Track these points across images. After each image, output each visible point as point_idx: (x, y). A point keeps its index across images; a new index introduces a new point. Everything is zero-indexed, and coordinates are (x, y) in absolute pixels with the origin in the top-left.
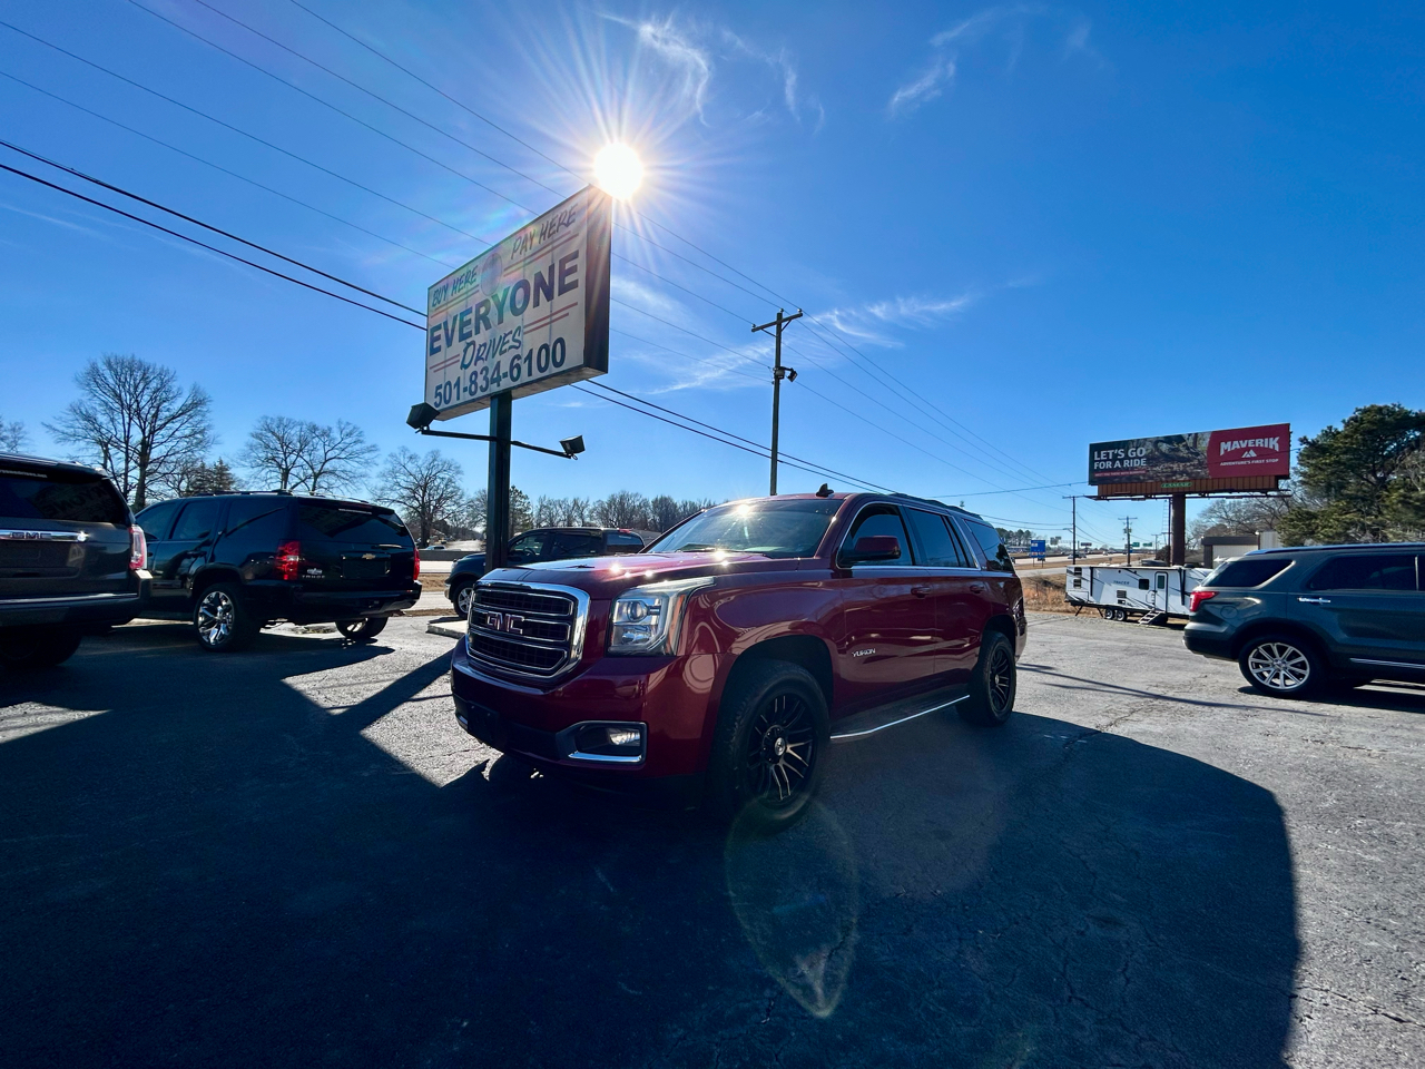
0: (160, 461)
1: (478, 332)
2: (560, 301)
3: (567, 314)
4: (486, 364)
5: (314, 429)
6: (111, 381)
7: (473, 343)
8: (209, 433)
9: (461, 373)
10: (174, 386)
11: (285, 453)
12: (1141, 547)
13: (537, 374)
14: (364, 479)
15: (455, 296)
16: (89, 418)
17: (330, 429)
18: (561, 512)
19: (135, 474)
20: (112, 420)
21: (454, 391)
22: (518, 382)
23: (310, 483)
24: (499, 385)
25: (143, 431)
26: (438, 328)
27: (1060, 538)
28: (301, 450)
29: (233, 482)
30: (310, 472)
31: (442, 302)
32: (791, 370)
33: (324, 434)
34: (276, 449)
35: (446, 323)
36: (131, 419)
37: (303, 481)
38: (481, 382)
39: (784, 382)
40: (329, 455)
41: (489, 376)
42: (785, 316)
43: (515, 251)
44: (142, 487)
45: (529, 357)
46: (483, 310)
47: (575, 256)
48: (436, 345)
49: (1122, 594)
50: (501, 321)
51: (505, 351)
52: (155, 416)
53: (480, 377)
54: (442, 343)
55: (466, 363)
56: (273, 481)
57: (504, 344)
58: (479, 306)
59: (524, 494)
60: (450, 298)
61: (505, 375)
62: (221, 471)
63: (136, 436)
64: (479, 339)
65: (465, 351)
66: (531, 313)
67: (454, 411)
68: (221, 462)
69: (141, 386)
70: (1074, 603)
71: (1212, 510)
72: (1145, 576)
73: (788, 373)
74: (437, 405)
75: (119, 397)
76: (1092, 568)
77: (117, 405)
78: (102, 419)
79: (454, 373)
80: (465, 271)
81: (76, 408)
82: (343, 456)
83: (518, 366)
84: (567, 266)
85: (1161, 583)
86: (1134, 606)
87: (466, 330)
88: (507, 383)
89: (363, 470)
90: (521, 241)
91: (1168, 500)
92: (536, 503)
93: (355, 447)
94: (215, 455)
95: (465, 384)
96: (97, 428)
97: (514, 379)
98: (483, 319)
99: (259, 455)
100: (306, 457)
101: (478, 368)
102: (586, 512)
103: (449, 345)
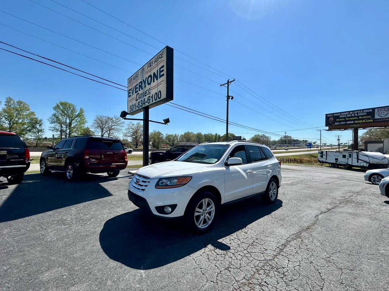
0: (74, 128)
1: (140, 90)
2: (160, 80)
3: (161, 84)
4: (142, 99)
5: (109, 118)
6: (62, 108)
7: (139, 94)
8: (84, 120)
9: (136, 102)
10: (76, 109)
11: (102, 125)
12: (343, 144)
13: (154, 101)
14: (121, 131)
15: (134, 81)
16: (57, 117)
17: (113, 118)
19: (68, 131)
20: (63, 118)
21: (134, 107)
22: (150, 104)
23: (108, 132)
24: (145, 105)
25: (70, 120)
26: (130, 90)
27: (316, 142)
30: (108, 129)
31: (131, 83)
32: (232, 96)
33: (111, 119)
34: (100, 124)
35: (132, 89)
36: (67, 117)
37: (107, 132)
39: (230, 100)
40: (113, 124)
41: (142, 102)
42: (230, 81)
43: (148, 67)
44: (70, 134)
45: (152, 97)
46: (140, 84)
47: (163, 66)
48: (130, 95)
49: (337, 159)
51: (146, 95)
52: (72, 117)
53: (140, 103)
55: (137, 99)
56: (99, 132)
57: (146, 93)
58: (139, 83)
59: (162, 134)
60: (133, 81)
61: (146, 102)
62: (88, 130)
63: (68, 121)
64: (140, 92)
65: (137, 96)
66: (153, 84)
67: (134, 112)
68: (87, 127)
69: (69, 109)
70: (320, 162)
71: (367, 133)
72: (345, 154)
73: (231, 97)
74: (130, 111)
76: (326, 152)
78: (60, 117)
79: (134, 102)
80: (136, 74)
81: (54, 115)
82: (116, 125)
83: (150, 99)
84: (161, 70)
85: (350, 156)
86: (341, 163)
87: (137, 90)
88: (147, 104)
89: (121, 128)
90: (150, 64)
91: (352, 130)
92: (165, 136)
93: (119, 123)
94: (86, 126)
95: (137, 105)
96: (59, 120)
97: (149, 103)
98: (141, 86)
99: (96, 125)
100: (107, 125)
101: (140, 100)
102: (178, 138)
103: (133, 94)
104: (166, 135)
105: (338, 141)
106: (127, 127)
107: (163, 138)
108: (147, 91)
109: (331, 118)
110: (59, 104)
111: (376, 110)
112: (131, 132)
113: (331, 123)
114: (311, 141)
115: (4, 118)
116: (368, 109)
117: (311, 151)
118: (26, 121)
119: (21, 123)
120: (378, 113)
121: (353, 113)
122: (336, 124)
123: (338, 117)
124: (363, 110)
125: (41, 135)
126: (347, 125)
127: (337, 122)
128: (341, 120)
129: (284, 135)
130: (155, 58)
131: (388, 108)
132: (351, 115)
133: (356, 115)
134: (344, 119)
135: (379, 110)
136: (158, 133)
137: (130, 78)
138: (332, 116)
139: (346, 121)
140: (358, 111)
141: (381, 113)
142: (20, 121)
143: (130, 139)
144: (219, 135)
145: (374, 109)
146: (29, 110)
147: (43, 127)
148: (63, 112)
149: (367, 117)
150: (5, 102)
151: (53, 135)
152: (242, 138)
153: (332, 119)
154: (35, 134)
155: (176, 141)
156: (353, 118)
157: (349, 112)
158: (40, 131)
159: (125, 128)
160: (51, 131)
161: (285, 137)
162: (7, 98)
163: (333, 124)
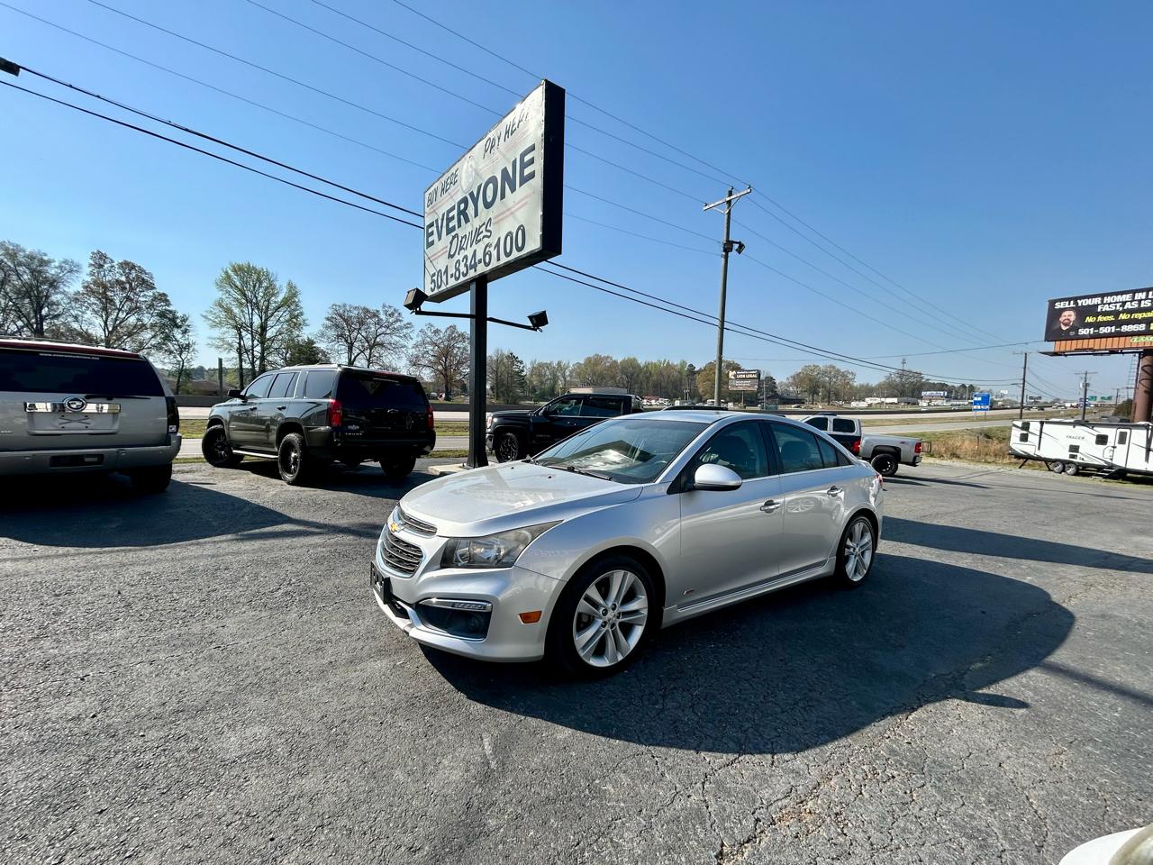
0: (272, 340)
1: (460, 226)
2: (522, 191)
3: (527, 203)
4: (466, 253)
5: (366, 311)
6: (238, 283)
7: (457, 236)
8: (300, 319)
9: (448, 262)
10: (277, 284)
11: (349, 331)
12: (1099, 400)
13: (504, 260)
14: (404, 349)
15: (443, 197)
16: (228, 311)
17: (378, 311)
18: (548, 373)
19: (258, 349)
20: (242, 311)
21: (444, 278)
22: (489, 268)
23: (367, 352)
24: (475, 271)
25: (261, 318)
26: (432, 225)
28: (360, 329)
29: (318, 354)
30: (367, 345)
31: (434, 203)
32: (740, 243)
33: (375, 316)
34: (343, 329)
35: (437, 220)
36: (253, 310)
37: (362, 352)
38: (463, 269)
39: (733, 255)
40: (379, 331)
41: (468, 264)
42: (734, 195)
43: (486, 149)
44: (263, 358)
45: (498, 245)
46: (462, 206)
47: (533, 148)
48: (430, 240)
49: (1074, 449)
50: (476, 215)
51: (480, 240)
52: (267, 307)
53: (462, 264)
54: (435, 237)
55: (452, 253)
56: (342, 352)
57: (479, 235)
58: (459, 203)
59: (519, 359)
60: (440, 199)
61: (480, 261)
62: (311, 342)
63: (257, 321)
64: (460, 232)
65: (451, 243)
66: (500, 206)
67: (445, 295)
68: (309, 339)
69: (257, 286)
70: (1018, 456)
72: (1104, 431)
73: (736, 246)
74: (433, 291)
75: (245, 295)
76: (1042, 423)
77: (244, 301)
78: (236, 310)
79: (443, 263)
81: (220, 304)
82: (388, 332)
83: (490, 253)
84: (527, 158)
85: (1122, 439)
86: (1087, 461)
87: (451, 225)
88: (481, 269)
89: (402, 342)
90: (490, 141)
91: (1137, 355)
92: (529, 366)
93: (396, 325)
94: (305, 334)
95: (452, 271)
96: (233, 317)
97: (487, 265)
98: (463, 213)
99: (332, 333)
100: (364, 334)
101: (460, 257)
102: (568, 373)
103: (440, 238)
104: (533, 363)
105: (1083, 392)
106: (420, 339)
107: (524, 374)
108: (483, 228)
109: (1066, 313)
110: (230, 272)
112: (432, 353)
113: (1064, 328)
114: (987, 388)
115: (89, 312)
117: (986, 420)
118: (146, 321)
121: (1147, 298)
122: (1083, 332)
123: (1092, 310)
125: (189, 361)
126: (1122, 339)
127: (1089, 325)
128: (1100, 318)
130: (508, 121)
132: (1140, 304)
134: (1111, 318)
136: (508, 357)
137: (432, 189)
138: (1072, 305)
139: (1119, 323)
142: (132, 320)
143: (426, 375)
144: (691, 365)
146: (151, 287)
147: (191, 337)
150: (91, 265)
151: (220, 360)
152: (762, 377)
153: (1070, 316)
154: (172, 357)
155: (560, 383)
156: (1145, 315)
157: (1134, 292)
158: (185, 348)
159: (413, 342)
160: (213, 349)
161: (901, 376)
162: (93, 253)
163: (1072, 333)
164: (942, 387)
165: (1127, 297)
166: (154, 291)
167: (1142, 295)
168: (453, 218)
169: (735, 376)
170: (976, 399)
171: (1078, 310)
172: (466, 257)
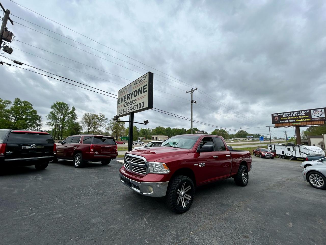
0: (66, 123)
1: (127, 100)
2: (143, 94)
3: (144, 97)
4: (129, 106)
5: (95, 115)
6: (58, 107)
7: (126, 102)
8: (75, 117)
9: (124, 108)
10: (69, 107)
12: (291, 138)
13: (139, 109)
14: (105, 125)
15: (123, 93)
18: (145, 132)
19: (61, 125)
20: (58, 115)
21: (123, 112)
23: (94, 127)
24: (131, 111)
25: (63, 117)
26: (120, 99)
30: (94, 124)
31: (121, 94)
32: (195, 101)
33: (97, 116)
34: (88, 120)
35: (121, 98)
36: (61, 114)
37: (92, 126)
38: (128, 110)
40: (98, 120)
41: (129, 109)
42: (193, 89)
43: (135, 84)
44: (62, 128)
45: (137, 105)
46: (128, 96)
47: (146, 85)
48: (119, 102)
49: (283, 152)
50: (132, 98)
51: (133, 104)
52: (66, 114)
54: (121, 102)
55: (125, 106)
56: (87, 126)
57: (132, 102)
58: (128, 95)
61: (132, 109)
62: (77, 124)
64: (128, 101)
65: (125, 104)
66: (138, 97)
67: (122, 116)
68: (77, 122)
69: (64, 108)
72: (289, 147)
73: (194, 102)
74: (119, 114)
76: (274, 145)
78: (56, 114)
79: (122, 108)
80: (125, 88)
81: (51, 113)
82: (100, 121)
83: (135, 107)
84: (145, 87)
85: (294, 149)
88: (133, 110)
89: (105, 123)
90: (136, 82)
91: (294, 127)
93: (103, 119)
95: (125, 110)
96: (55, 116)
97: (134, 110)
98: (128, 97)
99: (84, 121)
100: (93, 121)
101: (127, 107)
102: (151, 131)
103: (122, 102)
104: (141, 129)
105: (285, 136)
106: (109, 123)
107: (139, 132)
108: (134, 101)
109: (276, 117)
110: (56, 104)
111: (312, 111)
112: (113, 126)
113: (276, 121)
114: (263, 135)
115: (11, 115)
116: (305, 110)
117: (263, 144)
118: (28, 118)
119: (24, 119)
120: (314, 114)
122: (281, 122)
123: (282, 116)
124: (302, 111)
126: (290, 124)
127: (282, 120)
128: (284, 118)
129: (240, 130)
130: (140, 79)
131: (321, 110)
132: (292, 115)
133: (296, 115)
134: (287, 118)
135: (315, 111)
137: (120, 90)
139: (289, 120)
140: (298, 112)
141: (317, 114)
142: (24, 117)
143: (111, 133)
144: (185, 129)
145: (310, 110)
147: (41, 123)
148: (59, 110)
149: (306, 117)
150: (14, 102)
152: (204, 133)
154: (34, 128)
156: (295, 118)
158: (39, 125)
160: (47, 125)
161: (241, 132)
162: (16, 99)
163: (278, 122)
164: (251, 135)
165: (289, 113)
166: (33, 109)
167: (293, 113)
168: (126, 98)
169: (197, 132)
170: (260, 138)
171: (278, 116)
172: (129, 107)
